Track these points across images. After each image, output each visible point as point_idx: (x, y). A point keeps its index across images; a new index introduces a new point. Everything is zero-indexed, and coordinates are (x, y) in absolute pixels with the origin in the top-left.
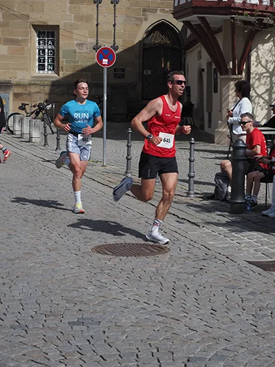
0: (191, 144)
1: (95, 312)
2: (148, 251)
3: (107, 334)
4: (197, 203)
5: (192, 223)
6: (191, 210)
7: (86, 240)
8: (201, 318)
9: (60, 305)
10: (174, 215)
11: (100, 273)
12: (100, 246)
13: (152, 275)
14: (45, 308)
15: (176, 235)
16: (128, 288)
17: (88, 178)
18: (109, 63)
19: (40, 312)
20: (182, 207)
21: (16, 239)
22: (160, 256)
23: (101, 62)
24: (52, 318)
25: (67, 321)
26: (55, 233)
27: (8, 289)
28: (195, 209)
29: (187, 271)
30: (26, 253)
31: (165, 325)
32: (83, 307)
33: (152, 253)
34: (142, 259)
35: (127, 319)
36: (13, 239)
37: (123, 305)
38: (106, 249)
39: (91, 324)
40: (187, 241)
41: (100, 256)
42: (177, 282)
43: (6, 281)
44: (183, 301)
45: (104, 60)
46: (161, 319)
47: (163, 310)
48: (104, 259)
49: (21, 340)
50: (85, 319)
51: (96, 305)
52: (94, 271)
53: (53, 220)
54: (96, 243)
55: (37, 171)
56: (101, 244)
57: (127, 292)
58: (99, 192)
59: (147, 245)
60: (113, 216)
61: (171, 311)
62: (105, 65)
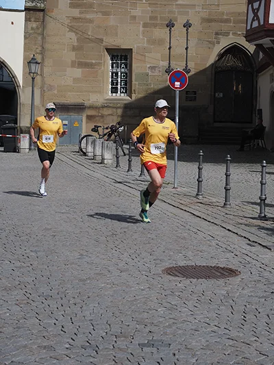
0: (263, 166)
1: (165, 334)
2: (219, 274)
3: (177, 357)
4: (268, 227)
5: (263, 246)
6: (262, 233)
7: (157, 262)
8: (273, 343)
9: (130, 327)
10: (245, 238)
11: (171, 295)
12: (171, 268)
13: (222, 298)
14: (116, 329)
15: (246, 257)
16: (198, 310)
17: (160, 199)
18: (182, 85)
19: (111, 333)
20: (253, 230)
21: (88, 259)
22: (230, 279)
23: (173, 85)
24: (122, 339)
25: (137, 343)
26: (126, 254)
27: (79, 309)
28: (266, 232)
29: (258, 294)
30: (97, 274)
31: (235, 349)
32: (153, 329)
33: (223, 276)
34: (213, 281)
35: (197, 342)
36: (85, 260)
37: (193, 328)
38: (176, 270)
39: (161, 346)
40: (259, 264)
41: (171, 278)
42: (248, 306)
43: (78, 300)
44: (254, 325)
45: (176, 83)
46: (231, 342)
47: (234, 334)
48: (175, 281)
49: (91, 360)
50: (155, 341)
51: (167, 327)
52: (164, 292)
53: (125, 241)
54: (167, 265)
55: (109, 192)
56: (171, 266)
57: (197, 315)
58: (169, 214)
59: (218, 267)
60: (184, 238)
61: (241, 335)
62: (177, 88)
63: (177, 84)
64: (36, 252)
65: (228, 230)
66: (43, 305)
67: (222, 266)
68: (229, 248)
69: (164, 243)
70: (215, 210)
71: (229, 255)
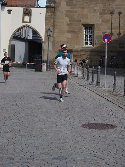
1: (67, 153)
2: (106, 127)
3: (67, 164)
7: (80, 121)
8: (115, 159)
9: (53, 150)
11: (79, 136)
12: (85, 124)
13: (102, 138)
14: (46, 151)
16: (88, 144)
17: (96, 93)
18: (108, 41)
19: (43, 153)
21: (49, 119)
22: (110, 130)
24: (46, 155)
25: (52, 157)
26: (68, 118)
27: (34, 141)
29: (120, 137)
30: (51, 126)
31: (96, 161)
32: (63, 151)
33: (108, 128)
34: (101, 131)
35: (80, 158)
37: (81, 151)
38: (87, 125)
39: (63, 159)
41: (83, 128)
42: (112, 142)
43: (36, 138)
44: (110, 151)
46: (95, 158)
47: (98, 155)
48: (84, 130)
49: (28, 165)
50: (61, 157)
51: (69, 151)
52: (76, 135)
53: (70, 112)
54: (84, 123)
55: (74, 90)
56: (86, 123)
57: (86, 145)
58: (97, 100)
59: (107, 124)
60: (98, 111)
61: (102, 155)
62: (106, 42)
63: (106, 40)
64: (27, 116)
65: (121, 107)
66: (19, 140)
67: (109, 124)
68: (117, 116)
69: (87, 113)
70: (119, 98)
71: (115, 119)
